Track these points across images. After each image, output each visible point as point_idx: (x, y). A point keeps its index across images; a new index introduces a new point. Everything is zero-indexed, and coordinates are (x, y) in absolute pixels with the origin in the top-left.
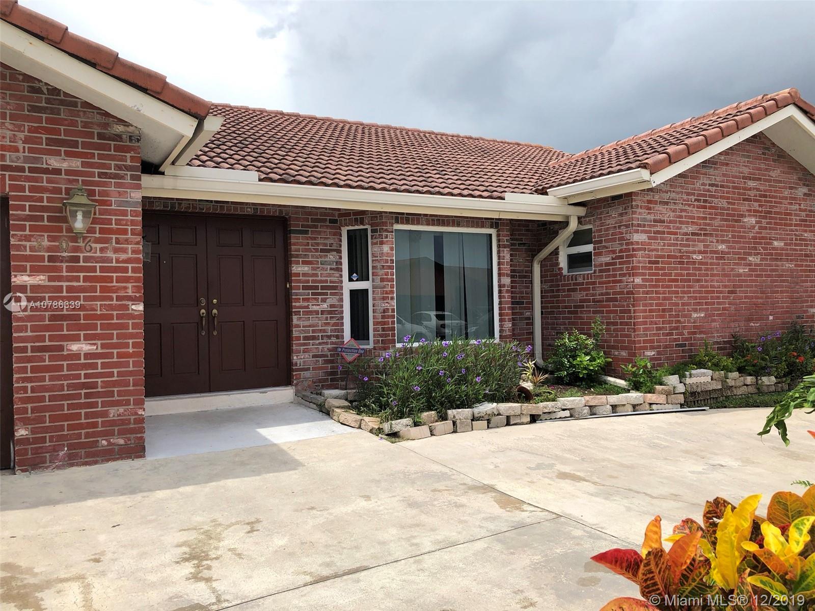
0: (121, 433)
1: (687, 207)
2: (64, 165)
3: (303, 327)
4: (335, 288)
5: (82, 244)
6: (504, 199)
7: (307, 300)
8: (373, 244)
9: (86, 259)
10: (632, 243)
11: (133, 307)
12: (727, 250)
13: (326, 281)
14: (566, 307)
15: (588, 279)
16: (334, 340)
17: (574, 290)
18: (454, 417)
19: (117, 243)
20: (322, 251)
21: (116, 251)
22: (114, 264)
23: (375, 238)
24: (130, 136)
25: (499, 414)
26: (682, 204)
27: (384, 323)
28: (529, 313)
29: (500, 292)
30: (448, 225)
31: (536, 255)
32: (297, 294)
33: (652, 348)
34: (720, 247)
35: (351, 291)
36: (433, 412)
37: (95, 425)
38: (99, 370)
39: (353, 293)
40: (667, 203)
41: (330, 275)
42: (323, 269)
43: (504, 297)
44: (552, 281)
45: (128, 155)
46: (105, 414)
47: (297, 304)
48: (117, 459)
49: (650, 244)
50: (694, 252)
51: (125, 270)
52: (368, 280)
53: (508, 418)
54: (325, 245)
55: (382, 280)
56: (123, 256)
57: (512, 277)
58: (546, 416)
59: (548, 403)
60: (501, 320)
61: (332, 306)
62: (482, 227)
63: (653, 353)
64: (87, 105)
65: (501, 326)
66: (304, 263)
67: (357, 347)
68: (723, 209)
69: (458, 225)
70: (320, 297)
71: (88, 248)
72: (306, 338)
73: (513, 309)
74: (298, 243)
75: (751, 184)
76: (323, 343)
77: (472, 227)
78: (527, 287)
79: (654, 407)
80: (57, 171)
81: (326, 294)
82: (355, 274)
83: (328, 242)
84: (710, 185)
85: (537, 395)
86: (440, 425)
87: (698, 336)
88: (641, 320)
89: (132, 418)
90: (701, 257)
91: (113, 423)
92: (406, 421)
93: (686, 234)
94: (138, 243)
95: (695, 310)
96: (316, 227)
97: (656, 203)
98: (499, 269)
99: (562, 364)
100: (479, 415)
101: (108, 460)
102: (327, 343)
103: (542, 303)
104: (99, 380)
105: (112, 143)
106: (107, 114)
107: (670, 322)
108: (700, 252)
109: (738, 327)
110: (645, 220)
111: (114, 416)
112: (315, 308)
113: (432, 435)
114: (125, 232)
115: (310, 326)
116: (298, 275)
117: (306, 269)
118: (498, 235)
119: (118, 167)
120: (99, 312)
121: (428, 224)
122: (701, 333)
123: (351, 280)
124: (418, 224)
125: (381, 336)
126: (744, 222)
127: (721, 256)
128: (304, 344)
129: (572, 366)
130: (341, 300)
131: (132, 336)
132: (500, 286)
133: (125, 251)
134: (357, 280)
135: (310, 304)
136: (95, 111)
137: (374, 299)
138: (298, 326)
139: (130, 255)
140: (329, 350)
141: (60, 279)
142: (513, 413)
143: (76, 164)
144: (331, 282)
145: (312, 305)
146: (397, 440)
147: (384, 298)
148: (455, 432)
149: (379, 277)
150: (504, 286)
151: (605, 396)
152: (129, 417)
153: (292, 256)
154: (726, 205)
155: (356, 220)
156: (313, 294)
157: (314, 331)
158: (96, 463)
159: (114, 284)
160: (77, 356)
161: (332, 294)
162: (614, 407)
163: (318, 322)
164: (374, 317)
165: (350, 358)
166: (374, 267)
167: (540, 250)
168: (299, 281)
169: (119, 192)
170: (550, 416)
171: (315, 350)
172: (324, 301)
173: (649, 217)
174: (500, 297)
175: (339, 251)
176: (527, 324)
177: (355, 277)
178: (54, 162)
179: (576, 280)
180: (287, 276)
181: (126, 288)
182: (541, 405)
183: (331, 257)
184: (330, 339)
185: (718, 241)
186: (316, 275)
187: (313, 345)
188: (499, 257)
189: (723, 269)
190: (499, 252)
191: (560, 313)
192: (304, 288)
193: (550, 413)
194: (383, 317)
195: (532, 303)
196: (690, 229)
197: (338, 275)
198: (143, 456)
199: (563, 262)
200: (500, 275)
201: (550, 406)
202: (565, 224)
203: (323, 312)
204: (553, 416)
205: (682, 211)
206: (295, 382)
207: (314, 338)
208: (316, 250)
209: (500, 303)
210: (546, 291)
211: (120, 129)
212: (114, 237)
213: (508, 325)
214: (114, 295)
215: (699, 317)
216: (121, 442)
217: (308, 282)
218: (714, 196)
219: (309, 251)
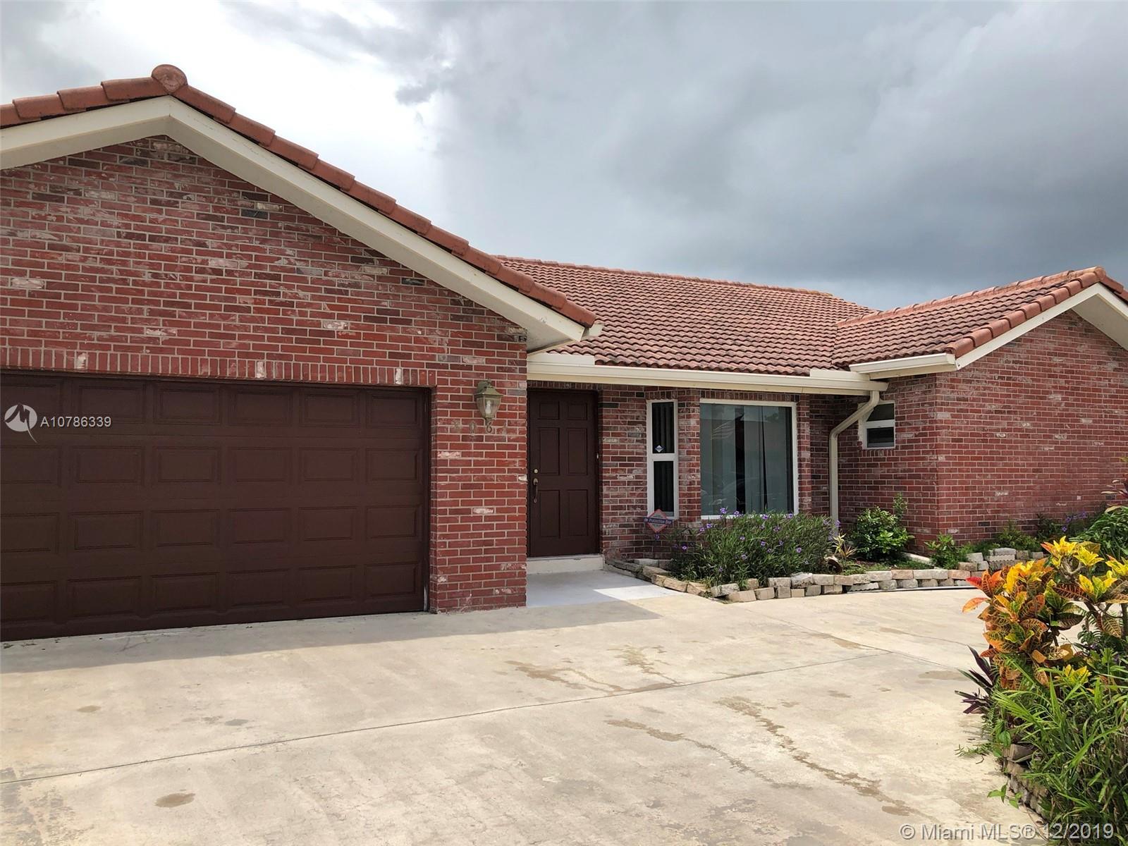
0: (509, 584)
1: (990, 385)
2: (474, 363)
3: (612, 497)
4: (640, 459)
5: (485, 426)
6: (809, 375)
7: (615, 471)
8: (679, 417)
9: (488, 439)
10: (936, 422)
11: (520, 478)
12: (1032, 428)
13: (633, 453)
14: (865, 483)
15: (889, 455)
16: (639, 510)
17: (876, 465)
18: (775, 584)
19: (509, 425)
20: (630, 423)
21: (508, 431)
22: (507, 443)
23: (682, 412)
24: (520, 337)
25: (814, 584)
26: (986, 382)
27: (690, 495)
28: (826, 488)
29: (800, 466)
30: (750, 399)
31: (833, 428)
32: (606, 465)
33: (956, 526)
34: (1024, 425)
35: (655, 462)
36: (756, 579)
37: (490, 576)
38: (495, 531)
39: (657, 465)
40: (970, 382)
41: (636, 447)
42: (630, 441)
43: (804, 471)
44: (851, 455)
45: (518, 352)
46: (497, 567)
47: (607, 475)
48: (506, 606)
49: (953, 422)
50: (998, 430)
51: (514, 447)
52: (673, 452)
53: (822, 587)
54: (632, 417)
55: (689, 453)
56: (513, 436)
57: (811, 450)
58: (857, 588)
59: (858, 575)
60: (800, 495)
61: (637, 477)
62: (783, 400)
63: (956, 531)
64: (491, 312)
65: (801, 500)
66: (614, 435)
67: (664, 518)
68: (1027, 386)
69: (761, 399)
70: (627, 468)
71: (489, 430)
72: (614, 508)
73: (812, 482)
74: (608, 415)
75: (1057, 360)
76: (629, 513)
77: (774, 400)
78: (824, 461)
79: (958, 582)
80: (470, 367)
81: (633, 465)
82: (659, 447)
83: (635, 415)
84: (1014, 362)
85: (846, 569)
86: (763, 591)
87: (1001, 515)
88: (945, 497)
89: (517, 571)
90: (1004, 435)
91: (503, 575)
92: (734, 586)
93: (990, 412)
94: (523, 425)
95: (999, 489)
96: (624, 400)
97: (959, 381)
98: (799, 443)
99: (865, 540)
100: (797, 584)
101: (500, 607)
102: (632, 513)
103: (839, 478)
104: (495, 539)
105: (507, 343)
106: (504, 319)
107: (973, 500)
108: (1004, 430)
109: (1044, 507)
110: (948, 398)
111: (504, 570)
112: (622, 479)
113: (757, 599)
114: (514, 416)
115: (617, 496)
116: (608, 446)
117: (615, 440)
118: (798, 409)
119: (511, 363)
120: (495, 482)
121: (732, 398)
122: (1004, 511)
123: (655, 451)
124: (723, 398)
125: (687, 507)
126: (1049, 399)
127: (1025, 434)
128: (613, 514)
129: (875, 542)
130: (645, 471)
131: (518, 502)
132: (800, 460)
133: (514, 431)
134: (661, 452)
135: (618, 474)
136: (496, 317)
137: (680, 471)
138: (607, 496)
139: (518, 435)
140: (635, 520)
141: (469, 454)
142: (827, 583)
143: (481, 361)
144: (636, 453)
145: (620, 476)
146: (727, 602)
147: (690, 471)
148: (776, 597)
149: (686, 450)
150: (804, 460)
151: (911, 571)
152: (514, 571)
153: (602, 428)
154: (1030, 382)
155: (663, 393)
156: (621, 465)
157: (621, 502)
158: (491, 608)
159: (507, 459)
160: (479, 518)
161: (637, 465)
162: (920, 581)
163: (625, 492)
164: (680, 489)
165: (657, 528)
166: (680, 440)
167: (837, 423)
168: (609, 453)
169: (511, 383)
170: (860, 587)
171: (622, 521)
172: (631, 472)
173: (952, 395)
174: (800, 471)
175: (644, 424)
176: (824, 499)
177: (659, 449)
178: (467, 360)
179: (877, 455)
180: (598, 447)
181: (514, 462)
182: (852, 576)
183: (638, 429)
184: (635, 509)
185: (1022, 419)
186: (624, 447)
187: (620, 515)
188: (799, 431)
189: (1028, 448)
190: (799, 426)
191: (859, 488)
192: (613, 459)
193: (860, 584)
194: (689, 489)
195: (828, 477)
196: (994, 407)
197: (643, 447)
198: (524, 605)
199: (862, 436)
200: (800, 448)
201: (860, 578)
202: (867, 398)
203: (629, 483)
204: (863, 587)
205: (985, 389)
206: (604, 550)
207: (621, 508)
208: (625, 423)
209: (800, 477)
210: (844, 466)
211: (512, 330)
212: (507, 420)
213: (808, 500)
214: (506, 468)
215: (1003, 496)
216: (509, 591)
217: (616, 453)
218: (1018, 374)
219: (619, 423)
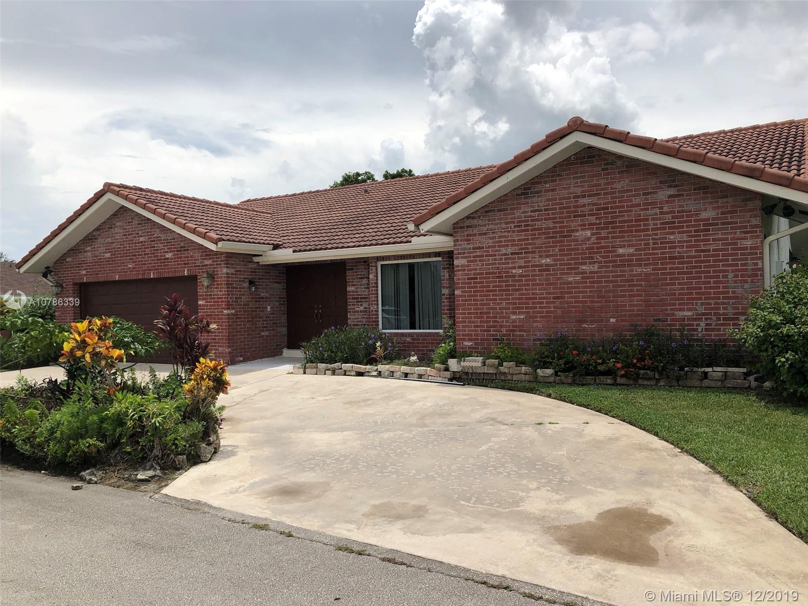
0: (222, 357)
1: (506, 234)
2: (209, 263)
3: (353, 319)
4: (366, 298)
5: (212, 290)
7: (354, 305)
9: (213, 295)
11: (224, 312)
12: (553, 263)
13: (362, 295)
20: (360, 278)
21: (220, 291)
22: (220, 296)
32: (349, 302)
33: (470, 340)
41: (364, 291)
42: (361, 288)
47: (350, 307)
49: (468, 266)
50: (514, 268)
51: (223, 298)
54: (362, 275)
58: (366, 374)
61: (365, 308)
66: (352, 285)
69: (414, 258)
70: (360, 303)
74: (349, 275)
80: (207, 265)
81: (362, 302)
83: (363, 273)
87: (518, 333)
89: (225, 352)
90: (521, 271)
93: (506, 254)
95: (514, 313)
97: (475, 235)
100: (329, 368)
104: (217, 337)
107: (487, 322)
108: (520, 267)
109: (567, 329)
110: (465, 249)
111: (220, 350)
112: (358, 309)
113: (304, 374)
114: (222, 284)
115: (355, 319)
116: (349, 292)
117: (353, 288)
119: (221, 261)
120: (217, 314)
127: (545, 268)
138: (350, 319)
141: (208, 302)
144: (365, 295)
145: (356, 308)
153: (347, 282)
154: (551, 225)
156: (357, 302)
157: (357, 322)
159: (220, 303)
161: (365, 301)
163: (359, 316)
168: (350, 295)
169: (220, 270)
172: (361, 305)
173: (468, 246)
180: (346, 293)
181: (222, 305)
182: (365, 366)
186: (358, 292)
189: (548, 280)
192: (353, 298)
193: (369, 372)
196: (509, 250)
201: (368, 368)
205: (500, 237)
208: (357, 278)
214: (220, 307)
215: (518, 318)
217: (354, 295)
218: (537, 220)
219: (354, 279)
